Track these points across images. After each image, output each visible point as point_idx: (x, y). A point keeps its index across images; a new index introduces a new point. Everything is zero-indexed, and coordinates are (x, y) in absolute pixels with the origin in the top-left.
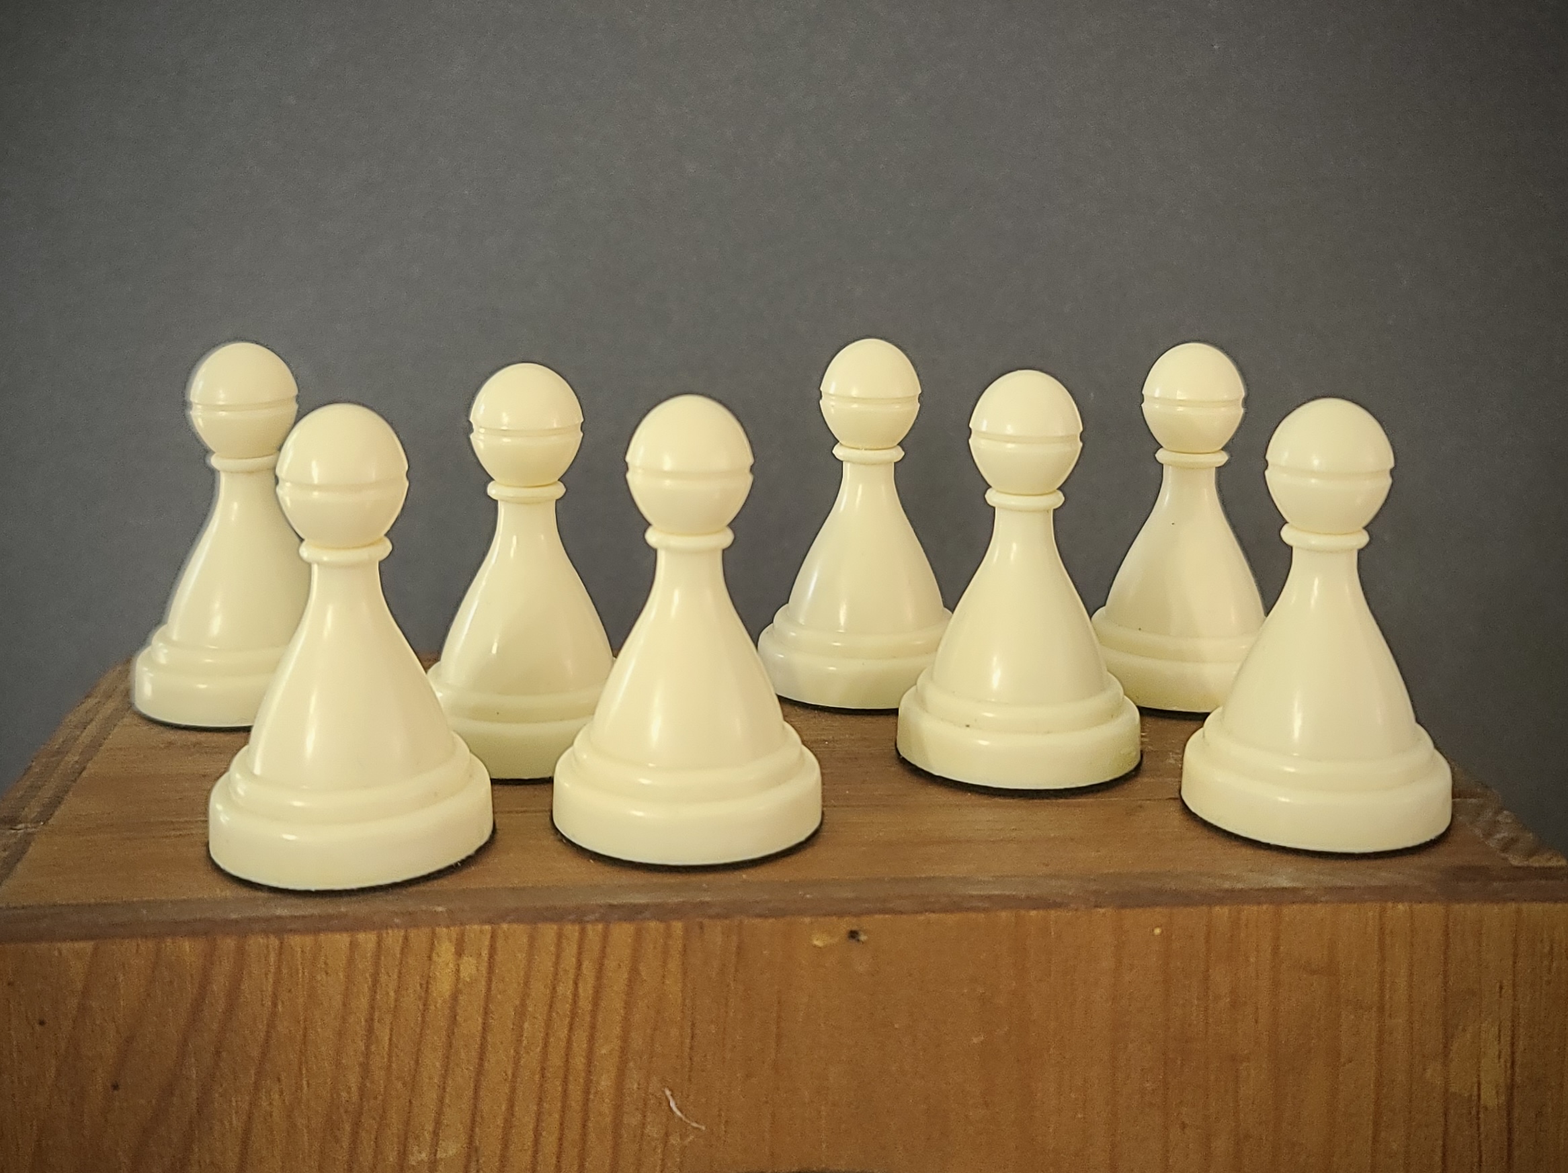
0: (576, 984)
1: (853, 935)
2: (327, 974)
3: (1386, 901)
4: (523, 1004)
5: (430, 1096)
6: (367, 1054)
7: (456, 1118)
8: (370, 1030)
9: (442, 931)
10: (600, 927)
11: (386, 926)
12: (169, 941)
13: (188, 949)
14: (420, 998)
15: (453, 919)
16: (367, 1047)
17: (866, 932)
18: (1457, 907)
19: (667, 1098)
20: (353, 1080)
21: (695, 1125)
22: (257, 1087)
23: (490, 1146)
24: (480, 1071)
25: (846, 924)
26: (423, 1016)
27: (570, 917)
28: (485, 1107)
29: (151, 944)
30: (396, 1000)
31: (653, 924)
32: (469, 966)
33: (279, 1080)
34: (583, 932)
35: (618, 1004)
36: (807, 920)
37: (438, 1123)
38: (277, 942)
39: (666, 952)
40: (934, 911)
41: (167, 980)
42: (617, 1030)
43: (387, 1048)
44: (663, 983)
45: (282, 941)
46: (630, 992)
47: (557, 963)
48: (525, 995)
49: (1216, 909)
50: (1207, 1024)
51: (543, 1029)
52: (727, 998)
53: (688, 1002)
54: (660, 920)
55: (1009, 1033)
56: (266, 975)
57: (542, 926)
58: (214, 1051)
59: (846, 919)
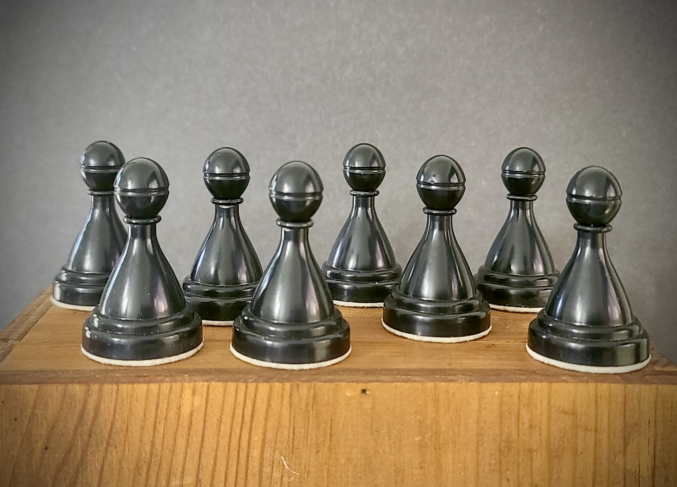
0: (244, 410)
1: (364, 391)
2: (137, 401)
3: (598, 383)
4: (221, 418)
5: (180, 457)
6: (154, 437)
7: (191, 467)
8: (155, 427)
9: (186, 384)
10: (254, 384)
11: (162, 381)
12: (70, 385)
13: (78, 389)
14: (177, 413)
15: (191, 380)
16: (154, 434)
17: (369, 390)
18: (630, 386)
19: (282, 460)
20: (148, 448)
21: (294, 472)
22: (106, 450)
23: (206, 478)
24: (202, 447)
25: (362, 386)
26: (178, 421)
27: (242, 380)
28: (204, 461)
29: (62, 387)
30: (166, 415)
31: (277, 384)
32: (199, 401)
33: (116, 448)
34: (247, 387)
35: (262, 419)
36: (343, 384)
37: (184, 468)
38: (116, 388)
39: (282, 396)
40: (399, 382)
41: (69, 402)
42: (261, 430)
43: (162, 435)
44: (281, 410)
45: (118, 387)
46: (267, 414)
47: (236, 400)
48: (222, 413)
49: (523, 384)
50: (519, 435)
51: (229, 429)
52: (309, 417)
53: (292, 419)
54: (280, 382)
55: (431, 436)
56: (111, 401)
57: (229, 384)
58: (89, 434)
59: (361, 384)
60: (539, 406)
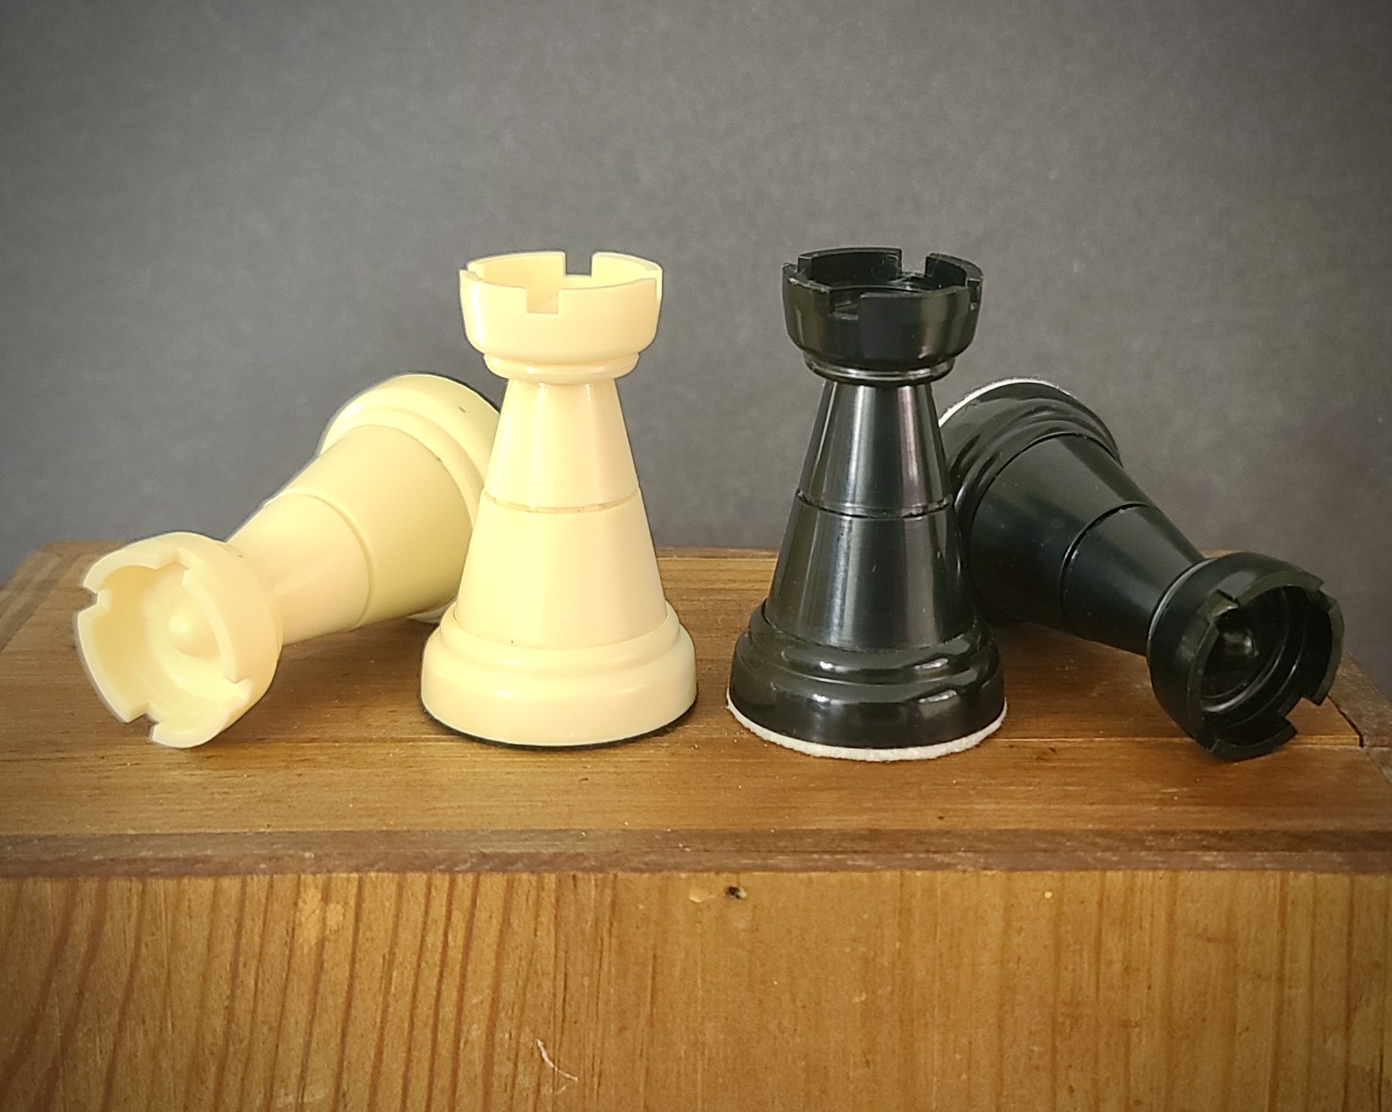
0: (446, 934)
1: (733, 891)
2: (191, 917)
3: (1289, 870)
4: (392, 953)
5: (296, 1043)
6: (232, 997)
7: (322, 1064)
8: (235, 974)
9: (308, 878)
10: (470, 877)
11: (250, 871)
12: (30, 881)
13: (49, 891)
14: (286, 945)
15: (319, 865)
16: (233, 992)
17: (745, 889)
18: (1364, 879)
19: (539, 1048)
20: (218, 1023)
21: (568, 1076)
22: (121, 1026)
23: (358, 1090)
24: (346, 1019)
25: (727, 880)
26: (289, 962)
27: (441, 867)
28: (353, 1051)
29: (12, 885)
30: (262, 946)
31: (525, 876)
32: (337, 915)
33: (144, 1022)
34: (453, 882)
35: (490, 955)
36: (683, 875)
37: (305, 1068)
38: (141, 888)
39: (538, 903)
40: (815, 869)
41: (28, 919)
42: (488, 981)
43: (252, 993)
44: (536, 935)
45: (144, 885)
46: (501, 943)
47: (427, 913)
48: (394, 943)
49: (1109, 874)
50: (1098, 989)
51: (412, 978)
52: (601, 952)
53: (562, 954)
54: (532, 872)
55: (892, 992)
56: (129, 918)
57: (410, 876)
58: (77, 991)
59: (724, 875)
60: (1146, 925)
